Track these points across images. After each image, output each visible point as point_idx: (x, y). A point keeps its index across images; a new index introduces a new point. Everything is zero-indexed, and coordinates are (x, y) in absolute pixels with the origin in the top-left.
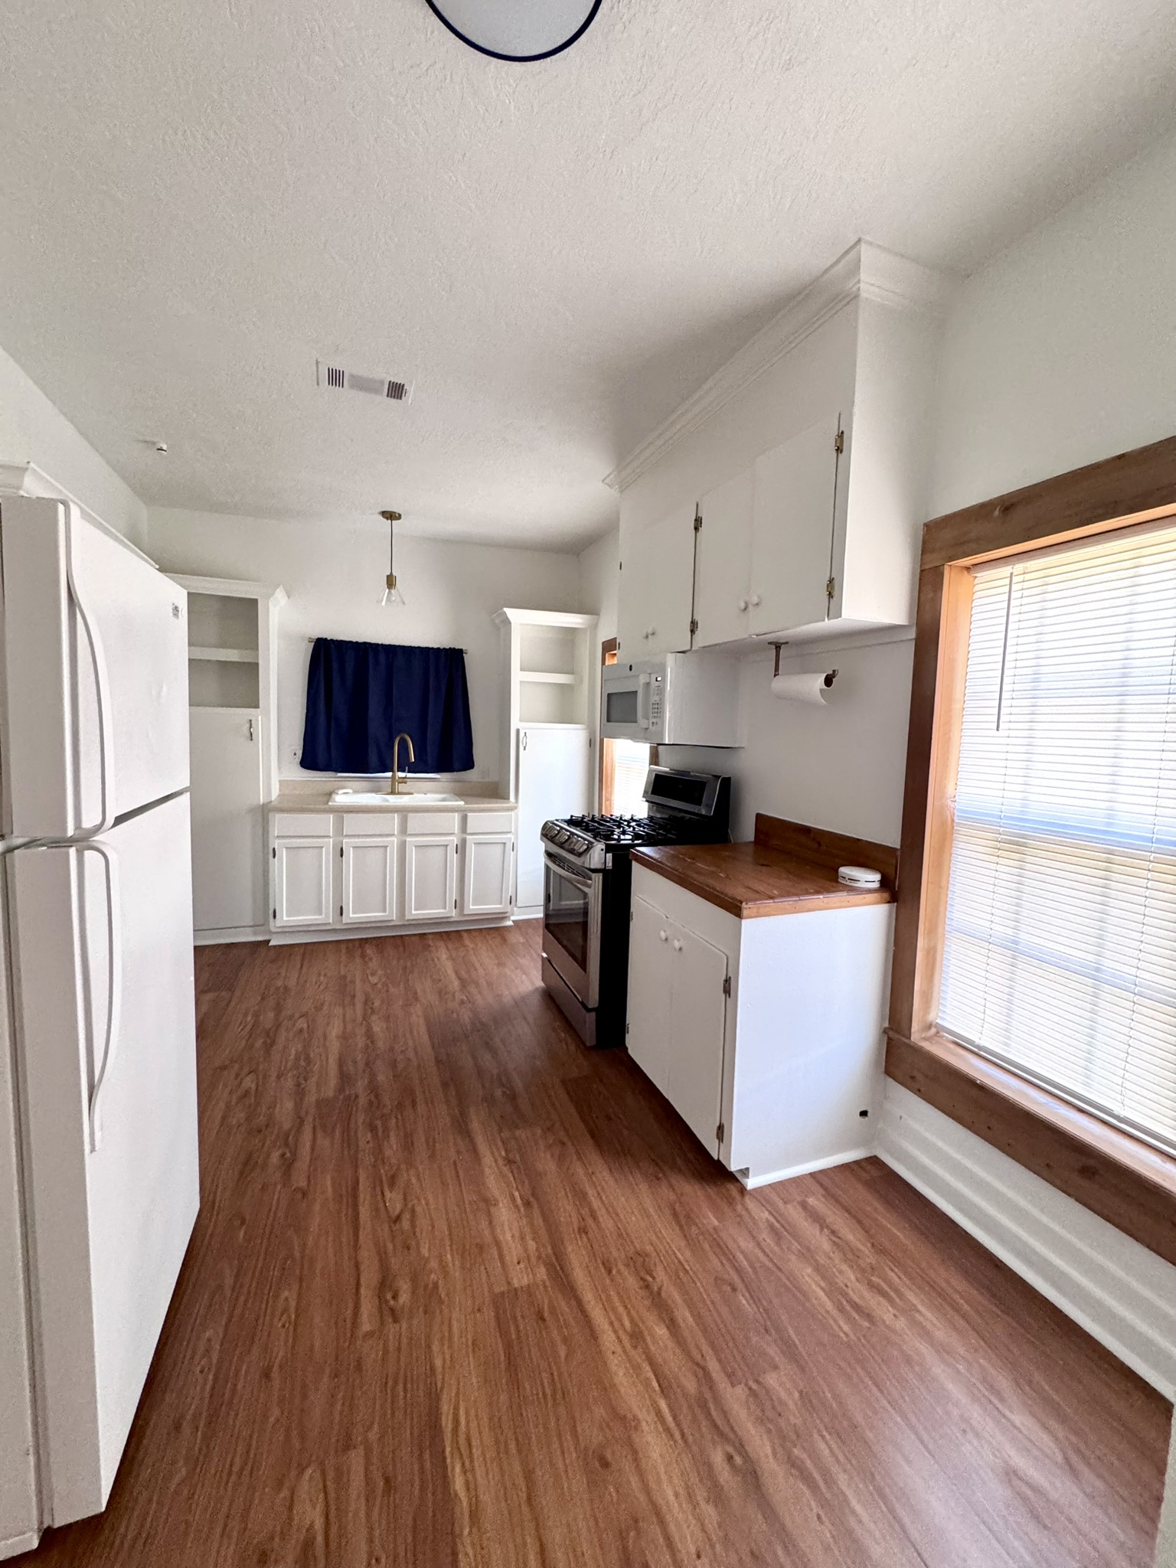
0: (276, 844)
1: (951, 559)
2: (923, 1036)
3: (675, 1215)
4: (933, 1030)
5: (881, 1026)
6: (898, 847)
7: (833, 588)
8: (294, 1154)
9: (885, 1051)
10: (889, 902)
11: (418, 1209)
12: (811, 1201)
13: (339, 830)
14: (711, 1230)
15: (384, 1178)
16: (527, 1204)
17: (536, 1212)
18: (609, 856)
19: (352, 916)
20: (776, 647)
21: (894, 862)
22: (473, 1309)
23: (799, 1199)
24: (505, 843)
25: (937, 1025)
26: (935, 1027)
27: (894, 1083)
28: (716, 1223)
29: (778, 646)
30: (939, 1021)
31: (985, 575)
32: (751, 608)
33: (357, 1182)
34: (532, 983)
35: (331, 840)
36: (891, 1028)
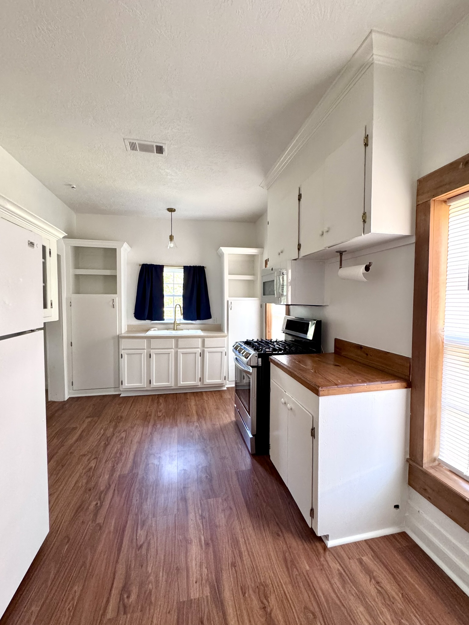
0: (122, 352)
1: (434, 196)
2: (431, 465)
3: (285, 560)
4: (437, 463)
5: (405, 457)
6: (410, 356)
7: (366, 217)
8: (101, 505)
9: (408, 472)
10: (406, 388)
11: (152, 542)
12: (365, 558)
13: (149, 346)
14: (305, 573)
15: (140, 521)
16: (207, 544)
17: (211, 549)
18: (260, 359)
19: (155, 384)
20: (340, 254)
21: (409, 365)
22: (166, 612)
23: (357, 557)
24: (222, 352)
25: (439, 460)
26: (438, 461)
27: (415, 491)
28: (308, 568)
29: (341, 253)
30: (440, 457)
31: (454, 204)
32: (324, 233)
33: (127, 522)
34: (231, 419)
35: (146, 351)
36: (411, 459)
